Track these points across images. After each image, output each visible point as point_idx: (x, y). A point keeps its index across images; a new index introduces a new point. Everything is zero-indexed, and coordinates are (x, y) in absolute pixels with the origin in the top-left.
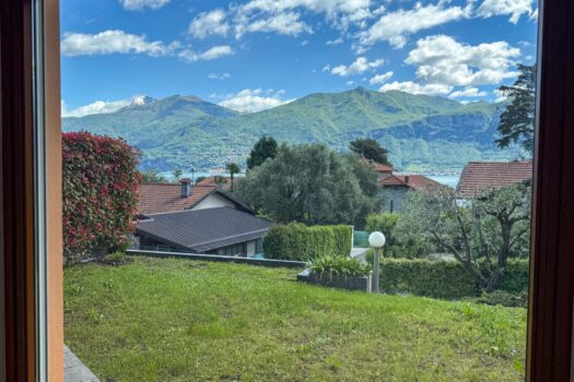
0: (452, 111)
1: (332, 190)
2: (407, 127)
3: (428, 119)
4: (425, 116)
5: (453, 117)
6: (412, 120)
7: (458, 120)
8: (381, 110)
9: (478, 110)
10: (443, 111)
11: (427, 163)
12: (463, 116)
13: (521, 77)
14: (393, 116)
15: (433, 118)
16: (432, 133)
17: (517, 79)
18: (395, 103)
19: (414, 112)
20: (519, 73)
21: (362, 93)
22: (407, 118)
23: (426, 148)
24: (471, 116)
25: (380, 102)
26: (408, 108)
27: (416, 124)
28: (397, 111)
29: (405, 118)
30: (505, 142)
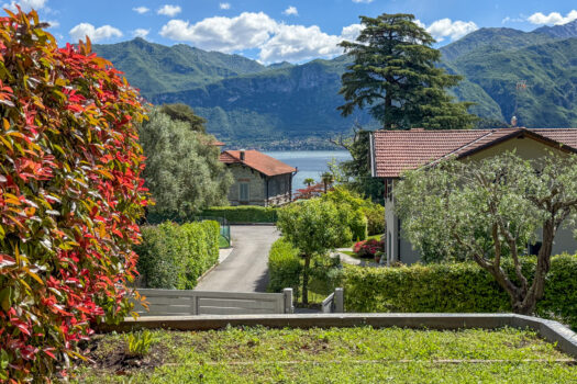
0: (252, 73)
2: (200, 91)
3: (225, 83)
4: (222, 78)
5: (254, 80)
6: (206, 83)
7: (259, 84)
8: (167, 68)
9: (281, 72)
11: (227, 135)
12: (265, 79)
13: (364, 32)
14: (183, 77)
15: (232, 80)
16: (231, 100)
17: (359, 34)
18: (185, 61)
19: (209, 73)
20: (363, 27)
21: (141, 47)
22: (200, 80)
23: (225, 118)
24: (274, 80)
25: (165, 59)
26: (200, 67)
27: (212, 87)
28: (188, 71)
29: (197, 79)
30: (347, 110)
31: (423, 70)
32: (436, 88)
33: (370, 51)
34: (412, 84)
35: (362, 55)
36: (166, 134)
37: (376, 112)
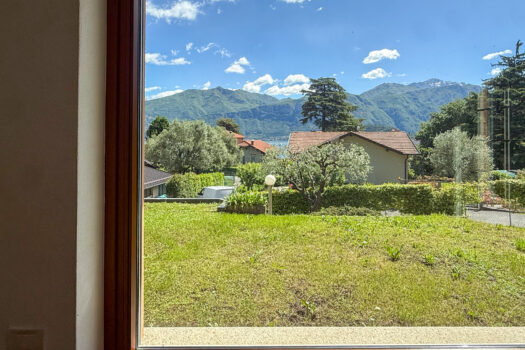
0: (273, 103)
1: (209, 150)
2: (248, 111)
3: (260, 108)
4: (258, 105)
5: (274, 106)
6: (251, 108)
7: (277, 108)
8: (232, 101)
10: (268, 103)
13: (312, 86)
14: (240, 105)
15: (263, 107)
16: (263, 116)
17: (310, 87)
18: (240, 97)
19: (252, 103)
20: (311, 83)
21: (220, 91)
22: (248, 106)
23: (260, 124)
24: (284, 106)
25: (232, 97)
26: (248, 100)
27: (254, 110)
28: (242, 102)
29: (246, 106)
30: (305, 121)
31: (339, 103)
32: (345, 112)
33: (314, 94)
34: (335, 110)
35: (312, 96)
36: (206, 133)
37: (317, 123)
